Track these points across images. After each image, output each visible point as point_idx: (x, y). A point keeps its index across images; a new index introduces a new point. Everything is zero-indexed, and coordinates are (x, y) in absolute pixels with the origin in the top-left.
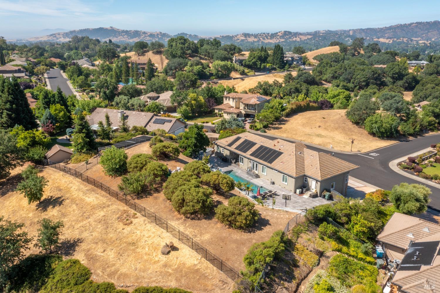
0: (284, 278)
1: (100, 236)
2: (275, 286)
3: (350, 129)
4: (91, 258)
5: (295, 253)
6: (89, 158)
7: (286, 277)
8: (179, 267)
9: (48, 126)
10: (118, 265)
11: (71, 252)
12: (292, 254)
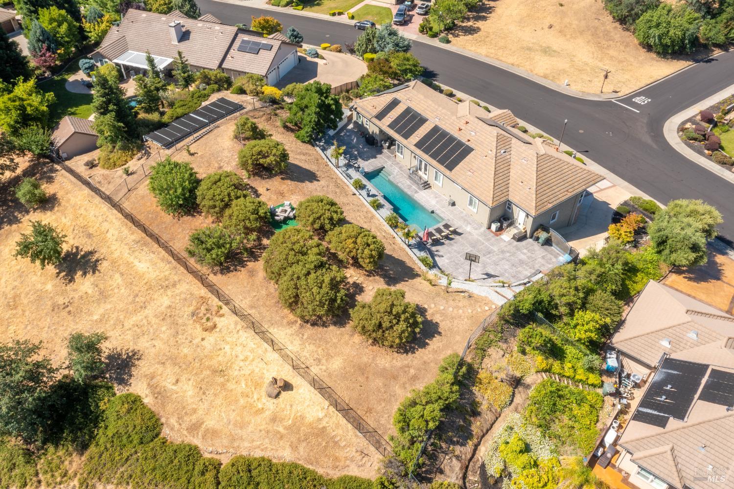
0: (455, 439)
1: (168, 350)
2: (441, 456)
3: (606, 33)
4: (159, 393)
5: (475, 389)
6: (129, 158)
7: (459, 437)
8: (294, 424)
9: (44, 55)
10: (200, 412)
11: (125, 377)
12: (471, 391)
